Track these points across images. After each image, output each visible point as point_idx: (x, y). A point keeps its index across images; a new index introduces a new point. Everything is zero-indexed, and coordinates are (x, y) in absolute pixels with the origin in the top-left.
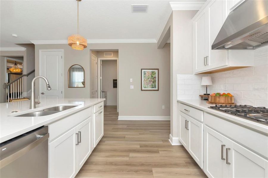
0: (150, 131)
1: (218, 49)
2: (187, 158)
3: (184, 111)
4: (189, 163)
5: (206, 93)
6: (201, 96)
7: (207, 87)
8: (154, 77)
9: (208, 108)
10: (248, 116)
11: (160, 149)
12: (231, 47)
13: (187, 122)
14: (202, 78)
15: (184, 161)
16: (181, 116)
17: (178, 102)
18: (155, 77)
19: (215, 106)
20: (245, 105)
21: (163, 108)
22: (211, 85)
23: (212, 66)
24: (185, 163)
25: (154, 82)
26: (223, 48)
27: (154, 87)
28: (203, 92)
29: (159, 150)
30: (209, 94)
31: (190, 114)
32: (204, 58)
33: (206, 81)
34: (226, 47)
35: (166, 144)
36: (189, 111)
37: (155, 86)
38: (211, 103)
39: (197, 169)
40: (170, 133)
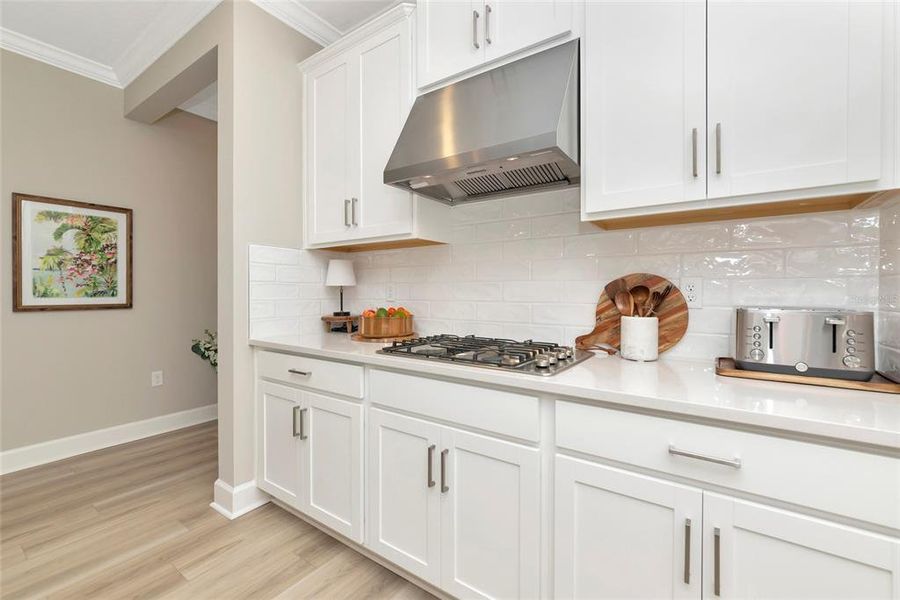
0: (97, 504)
1: (397, 184)
2: (299, 537)
3: (288, 377)
4: (312, 550)
5: (339, 311)
6: (327, 321)
7: (341, 292)
8: (104, 243)
9: (378, 352)
10: (479, 359)
11: (180, 563)
12: (424, 188)
13: (299, 415)
14: (327, 265)
15: (294, 551)
16: (269, 395)
17: (252, 346)
18: (115, 247)
19: (391, 345)
20: (442, 336)
21: (154, 384)
22: (353, 287)
23: (366, 231)
24: (298, 558)
25: (105, 268)
26: (406, 185)
27: (103, 293)
28: (330, 308)
29: (178, 567)
30: (347, 314)
31: (313, 382)
32: (347, 202)
33: (339, 274)
34: (414, 186)
35: (201, 526)
36: (310, 373)
37: (114, 288)
38: (367, 338)
39: (342, 554)
40: (214, 474)
